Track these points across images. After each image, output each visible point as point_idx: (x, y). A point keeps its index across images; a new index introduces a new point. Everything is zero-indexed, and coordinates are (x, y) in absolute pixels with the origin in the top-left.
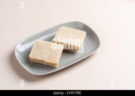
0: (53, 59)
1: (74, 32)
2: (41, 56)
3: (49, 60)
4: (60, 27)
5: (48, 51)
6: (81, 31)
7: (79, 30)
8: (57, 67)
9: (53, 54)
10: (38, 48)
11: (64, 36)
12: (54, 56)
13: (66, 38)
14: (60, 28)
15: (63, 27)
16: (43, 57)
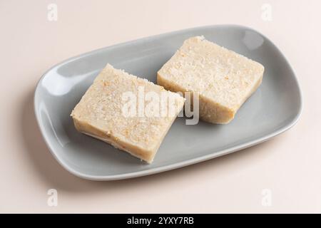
0: (142, 134)
1: (229, 60)
2: (108, 121)
3: (128, 137)
4: (188, 38)
6: (250, 61)
7: (246, 58)
8: (151, 161)
10: (104, 94)
11: (194, 67)
12: (145, 127)
13: (198, 75)
14: (188, 42)
15: (199, 38)
16: (113, 124)
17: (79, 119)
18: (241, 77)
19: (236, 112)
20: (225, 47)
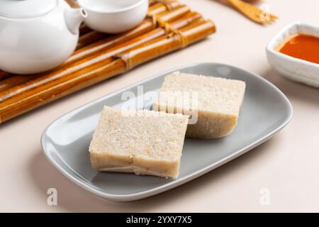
0: (163, 151)
1: (211, 83)
2: (127, 148)
3: (150, 156)
5: (143, 132)
9: (160, 140)
10: (112, 128)
12: (163, 144)
16: (132, 149)
17: (98, 152)
18: (229, 92)
19: (238, 117)
20: (203, 75)
